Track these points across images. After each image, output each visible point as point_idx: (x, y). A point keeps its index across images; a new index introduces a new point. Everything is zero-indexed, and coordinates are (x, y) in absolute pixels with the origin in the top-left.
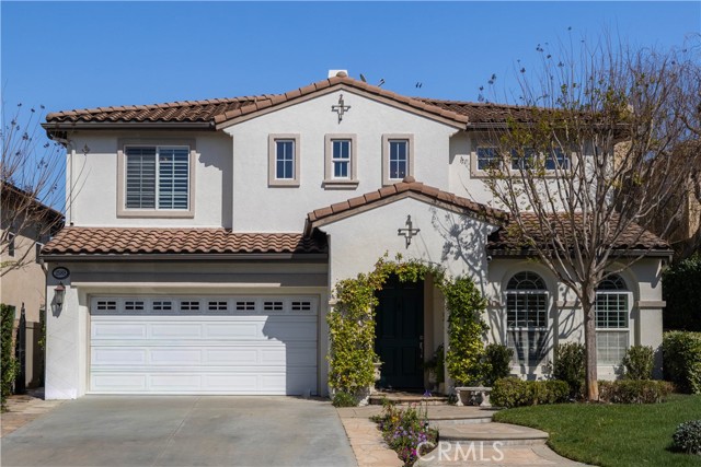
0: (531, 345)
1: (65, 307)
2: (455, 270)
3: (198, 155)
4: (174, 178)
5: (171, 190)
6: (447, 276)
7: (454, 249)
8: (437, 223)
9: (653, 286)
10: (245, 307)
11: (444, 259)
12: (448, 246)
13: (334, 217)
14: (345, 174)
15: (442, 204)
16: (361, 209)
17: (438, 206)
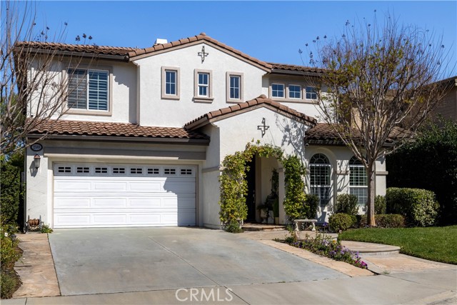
0: (322, 195)
1: (40, 170)
2: (288, 151)
3: (114, 77)
4: (98, 91)
5: (96, 98)
6: (284, 155)
7: (288, 139)
8: (279, 123)
9: (382, 163)
10: (153, 172)
11: (283, 144)
12: (285, 137)
13: (222, 117)
14: (205, 94)
15: (282, 112)
16: (237, 112)
17: (279, 113)
